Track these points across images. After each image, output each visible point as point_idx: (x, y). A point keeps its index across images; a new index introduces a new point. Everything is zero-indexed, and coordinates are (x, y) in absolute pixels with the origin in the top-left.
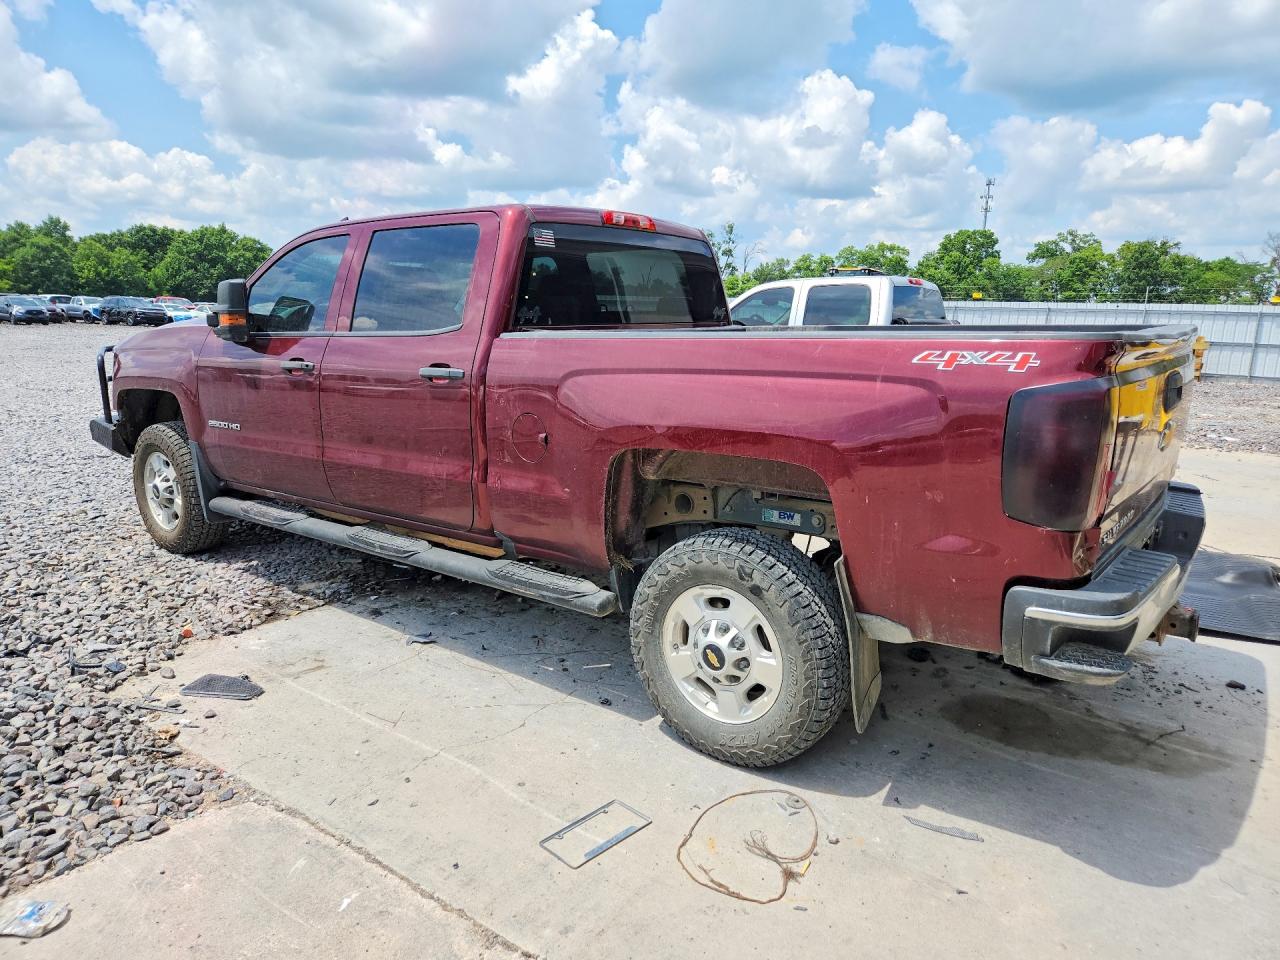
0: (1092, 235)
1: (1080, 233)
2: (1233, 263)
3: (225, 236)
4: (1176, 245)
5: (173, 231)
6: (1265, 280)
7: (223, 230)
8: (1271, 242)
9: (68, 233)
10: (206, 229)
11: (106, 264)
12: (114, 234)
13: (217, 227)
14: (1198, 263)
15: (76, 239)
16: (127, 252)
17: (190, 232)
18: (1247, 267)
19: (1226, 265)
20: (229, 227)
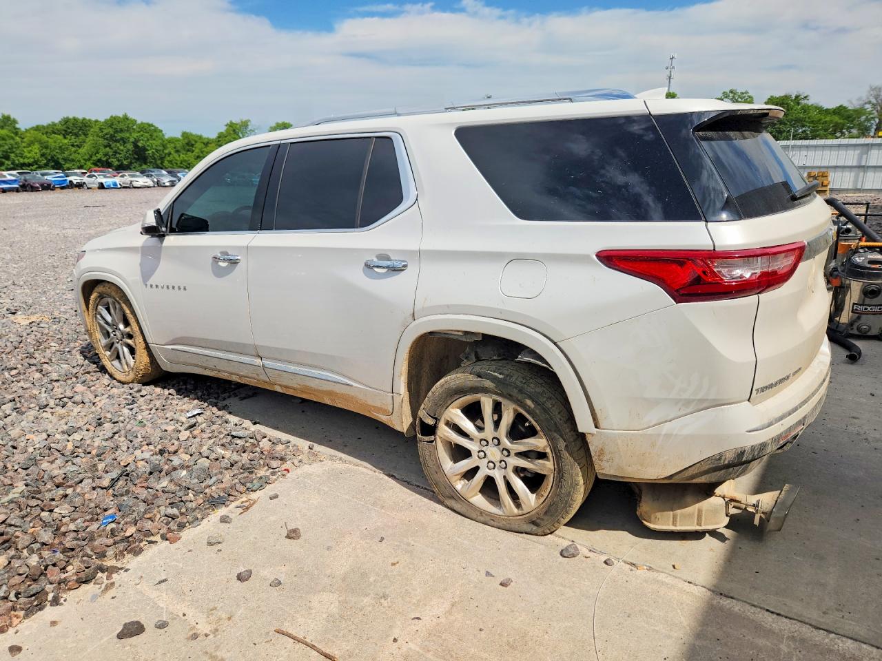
0: (747, 93)
1: (739, 91)
2: (845, 108)
3: (128, 122)
4: (805, 97)
5: (90, 120)
6: (868, 120)
7: (126, 118)
8: (872, 92)
9: (17, 126)
10: (115, 118)
11: (46, 147)
12: (50, 125)
13: (121, 116)
14: (821, 110)
15: (23, 129)
16: (60, 137)
17: (103, 120)
18: (855, 111)
19: (840, 111)
20: (131, 116)
